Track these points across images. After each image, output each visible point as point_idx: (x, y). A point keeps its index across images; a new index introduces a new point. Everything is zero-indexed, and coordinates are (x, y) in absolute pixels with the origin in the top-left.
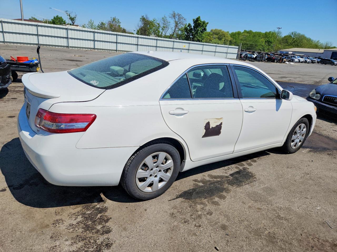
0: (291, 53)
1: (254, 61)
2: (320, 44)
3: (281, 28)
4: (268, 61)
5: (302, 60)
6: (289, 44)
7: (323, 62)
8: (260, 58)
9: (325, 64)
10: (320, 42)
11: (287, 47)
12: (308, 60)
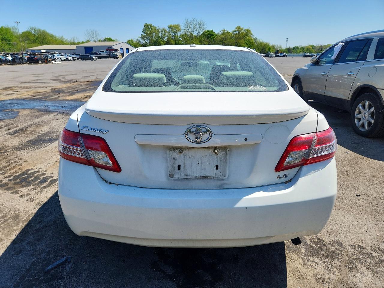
0: (44, 51)
1: (15, 65)
2: (65, 40)
3: (19, 22)
4: (30, 63)
5: (63, 58)
6: (32, 41)
7: (83, 58)
8: (20, 60)
9: (86, 60)
10: (64, 37)
11: (31, 45)
12: (70, 58)
